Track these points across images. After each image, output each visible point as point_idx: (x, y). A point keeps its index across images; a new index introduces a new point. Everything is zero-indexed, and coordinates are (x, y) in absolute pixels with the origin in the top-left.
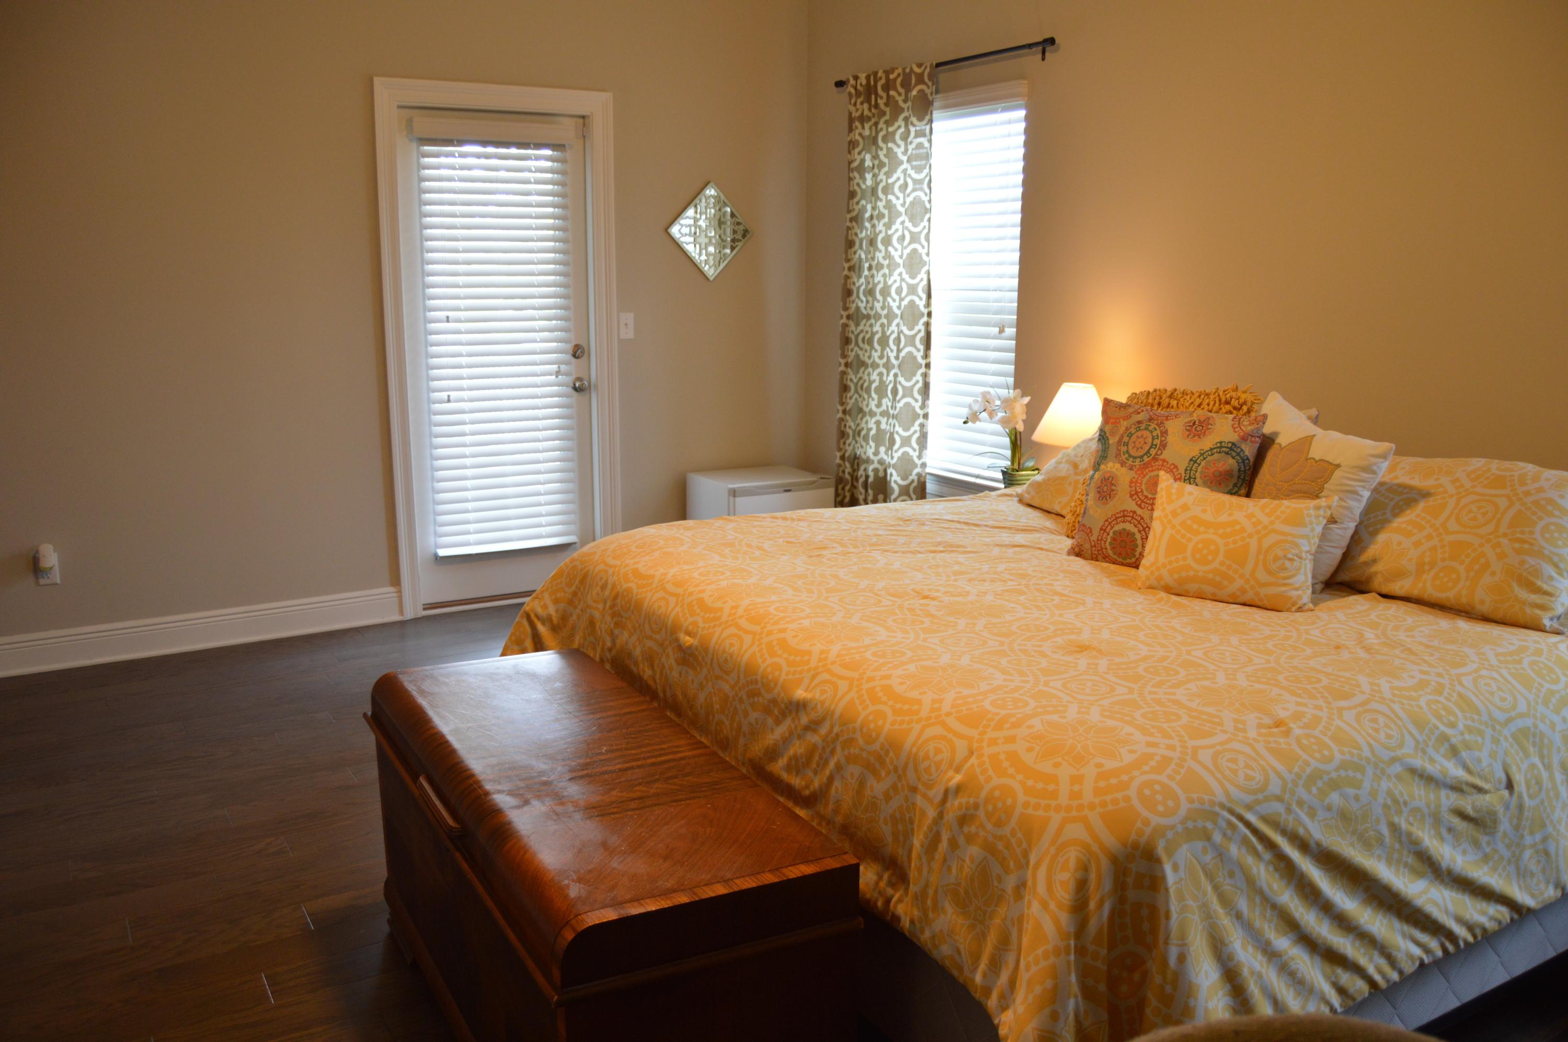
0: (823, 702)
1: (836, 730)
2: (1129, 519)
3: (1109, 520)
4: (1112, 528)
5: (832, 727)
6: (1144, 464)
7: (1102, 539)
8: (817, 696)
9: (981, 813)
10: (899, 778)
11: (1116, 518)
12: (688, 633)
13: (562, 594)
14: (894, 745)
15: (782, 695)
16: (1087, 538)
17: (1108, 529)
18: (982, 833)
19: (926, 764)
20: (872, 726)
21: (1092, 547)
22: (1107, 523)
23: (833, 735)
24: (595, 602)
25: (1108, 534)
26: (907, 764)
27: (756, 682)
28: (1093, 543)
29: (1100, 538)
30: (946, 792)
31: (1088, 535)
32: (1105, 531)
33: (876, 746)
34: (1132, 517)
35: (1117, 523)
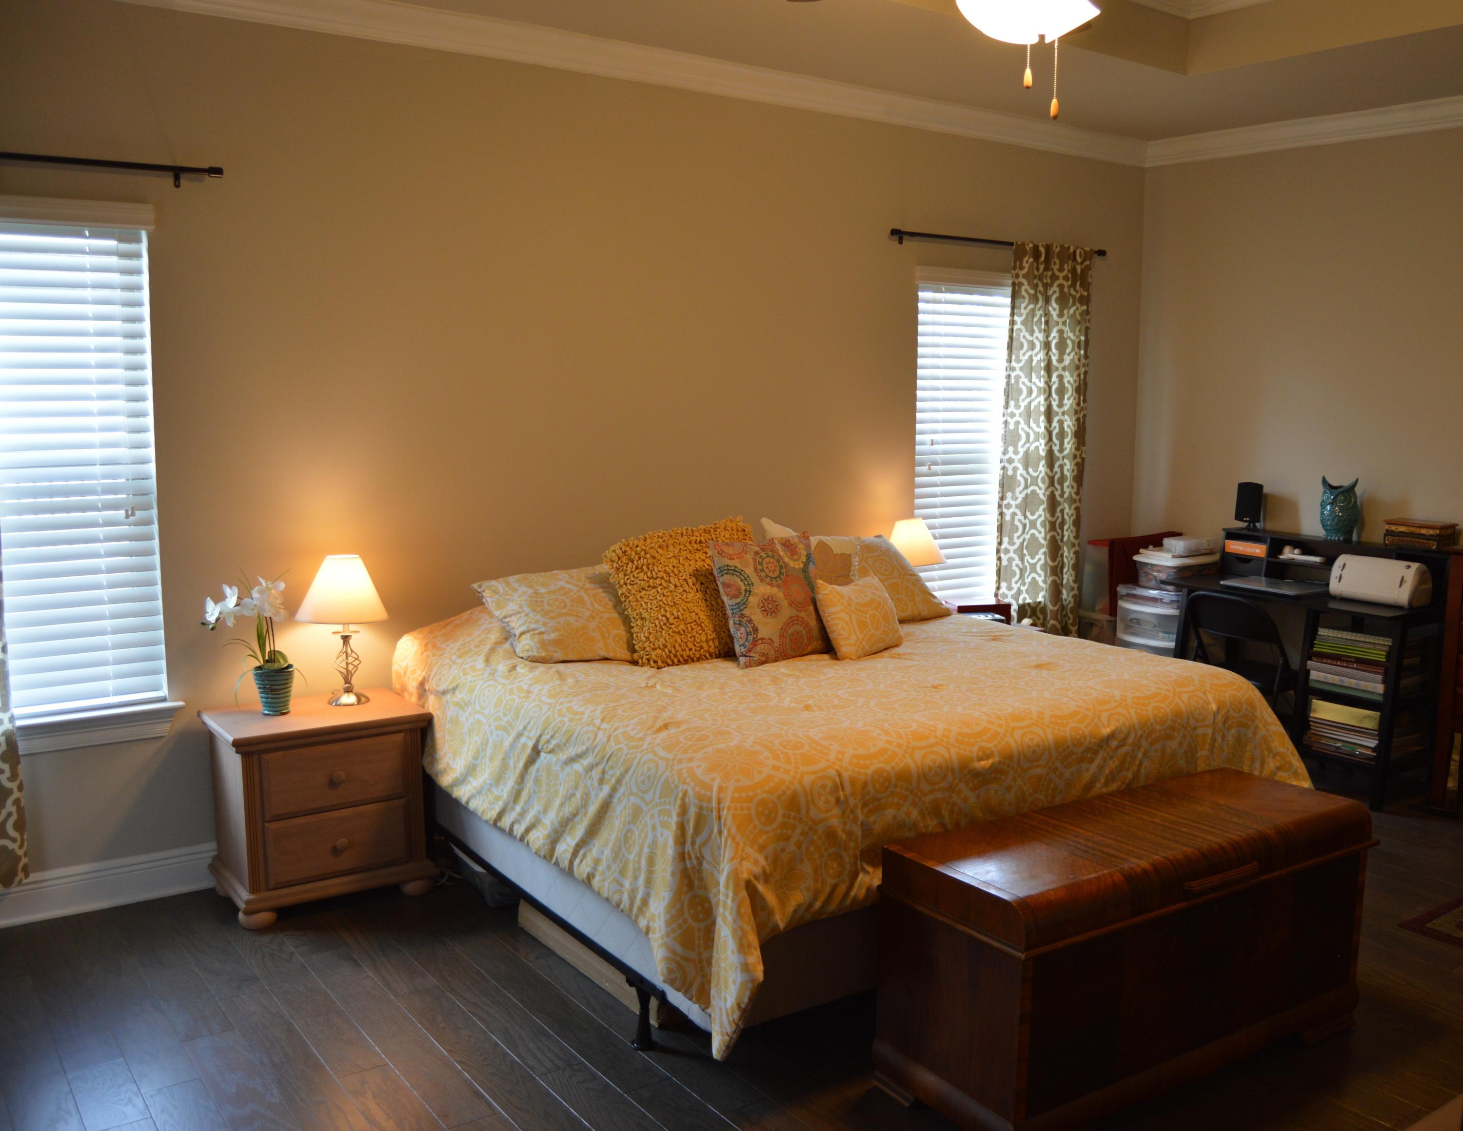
0: (1124, 725)
1: (1139, 733)
2: (796, 622)
3: (784, 628)
4: (787, 632)
5: (1136, 733)
6: (784, 581)
7: (783, 643)
8: (1117, 724)
9: (1232, 712)
10: (1186, 729)
11: (788, 625)
12: (980, 759)
13: (765, 837)
14: (1178, 715)
15: (1093, 740)
16: (771, 646)
17: (785, 634)
18: (1234, 721)
19: (1198, 711)
20: (1160, 715)
21: (776, 652)
22: (783, 630)
23: (1138, 737)
24: (828, 811)
25: (786, 638)
26: (1188, 719)
27: (1068, 747)
28: (776, 649)
29: (781, 643)
30: (1215, 714)
31: (770, 644)
32: (783, 637)
33: (1169, 723)
34: (797, 620)
35: (790, 628)
